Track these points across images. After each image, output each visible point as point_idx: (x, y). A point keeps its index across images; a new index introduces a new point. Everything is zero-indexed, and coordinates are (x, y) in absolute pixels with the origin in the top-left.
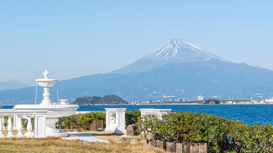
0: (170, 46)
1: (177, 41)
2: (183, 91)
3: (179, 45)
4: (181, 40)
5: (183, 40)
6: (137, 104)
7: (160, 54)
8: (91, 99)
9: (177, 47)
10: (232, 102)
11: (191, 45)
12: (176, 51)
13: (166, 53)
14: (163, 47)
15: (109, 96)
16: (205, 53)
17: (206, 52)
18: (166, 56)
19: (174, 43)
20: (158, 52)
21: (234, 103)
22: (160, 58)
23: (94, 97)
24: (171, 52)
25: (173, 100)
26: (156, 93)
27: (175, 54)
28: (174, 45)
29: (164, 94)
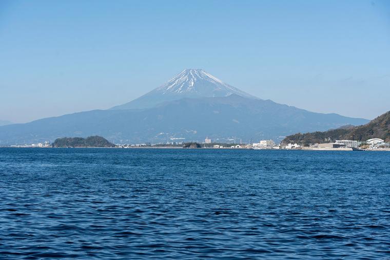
0: (185, 78)
1: (193, 72)
2: (195, 132)
3: (196, 76)
4: (199, 71)
5: (201, 70)
6: (125, 147)
7: (173, 87)
8: (73, 141)
9: (194, 79)
10: (218, 146)
11: (210, 76)
12: (193, 83)
13: (179, 87)
14: (176, 79)
15: (93, 137)
16: (227, 86)
17: (229, 86)
18: (180, 89)
19: (190, 74)
20: (170, 84)
21: (221, 147)
22: (173, 91)
23: (75, 139)
24: (187, 84)
25: (174, 143)
26: (162, 135)
27: (191, 87)
28: (190, 77)
29: (172, 135)
